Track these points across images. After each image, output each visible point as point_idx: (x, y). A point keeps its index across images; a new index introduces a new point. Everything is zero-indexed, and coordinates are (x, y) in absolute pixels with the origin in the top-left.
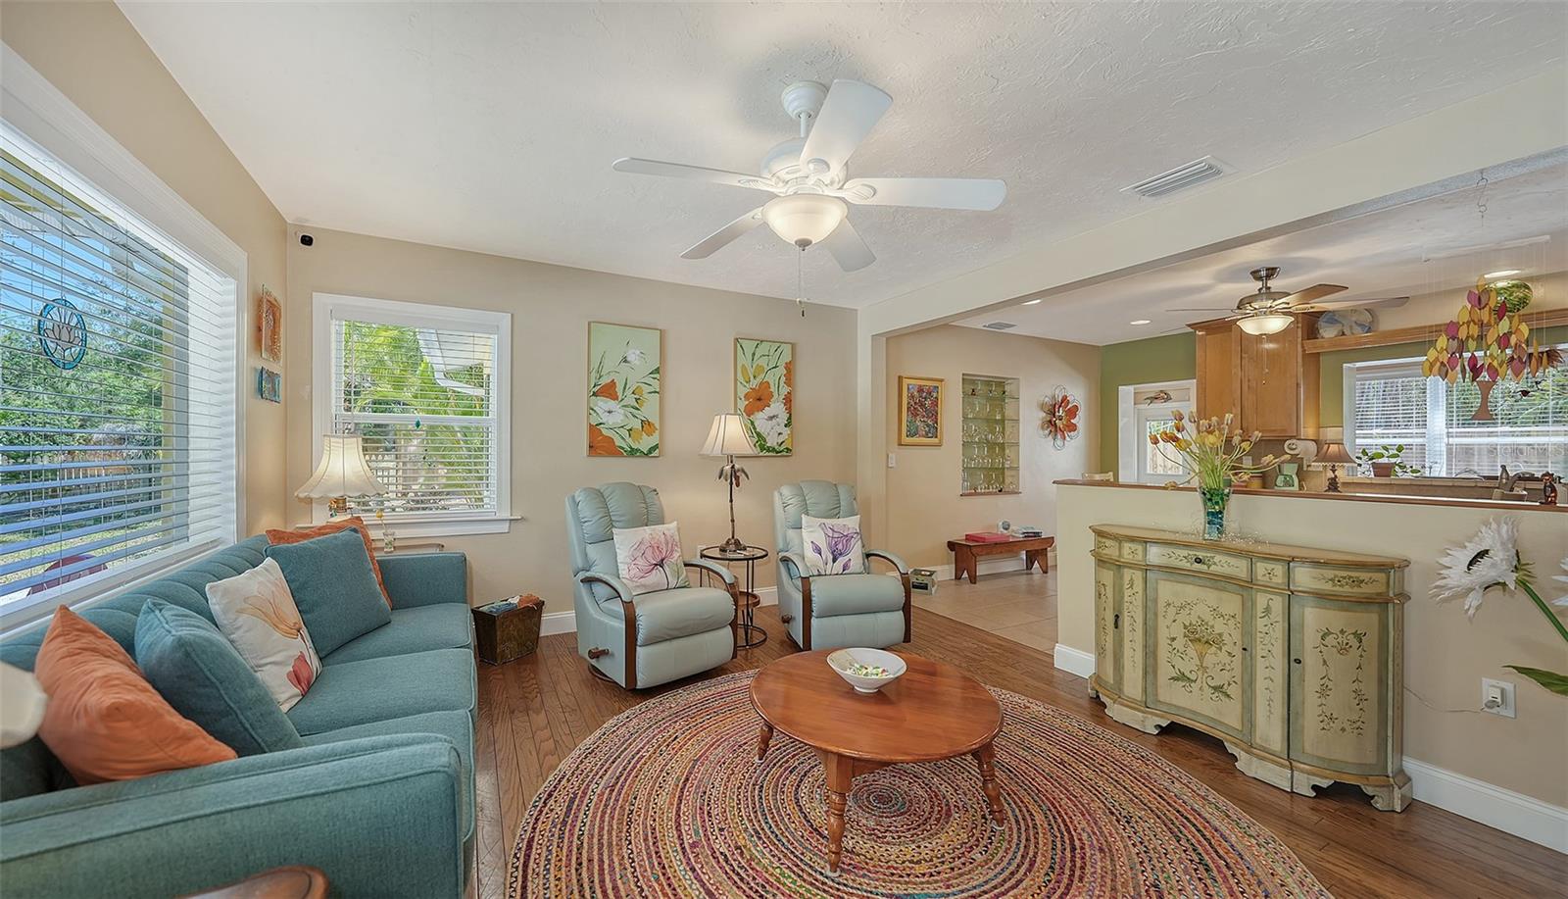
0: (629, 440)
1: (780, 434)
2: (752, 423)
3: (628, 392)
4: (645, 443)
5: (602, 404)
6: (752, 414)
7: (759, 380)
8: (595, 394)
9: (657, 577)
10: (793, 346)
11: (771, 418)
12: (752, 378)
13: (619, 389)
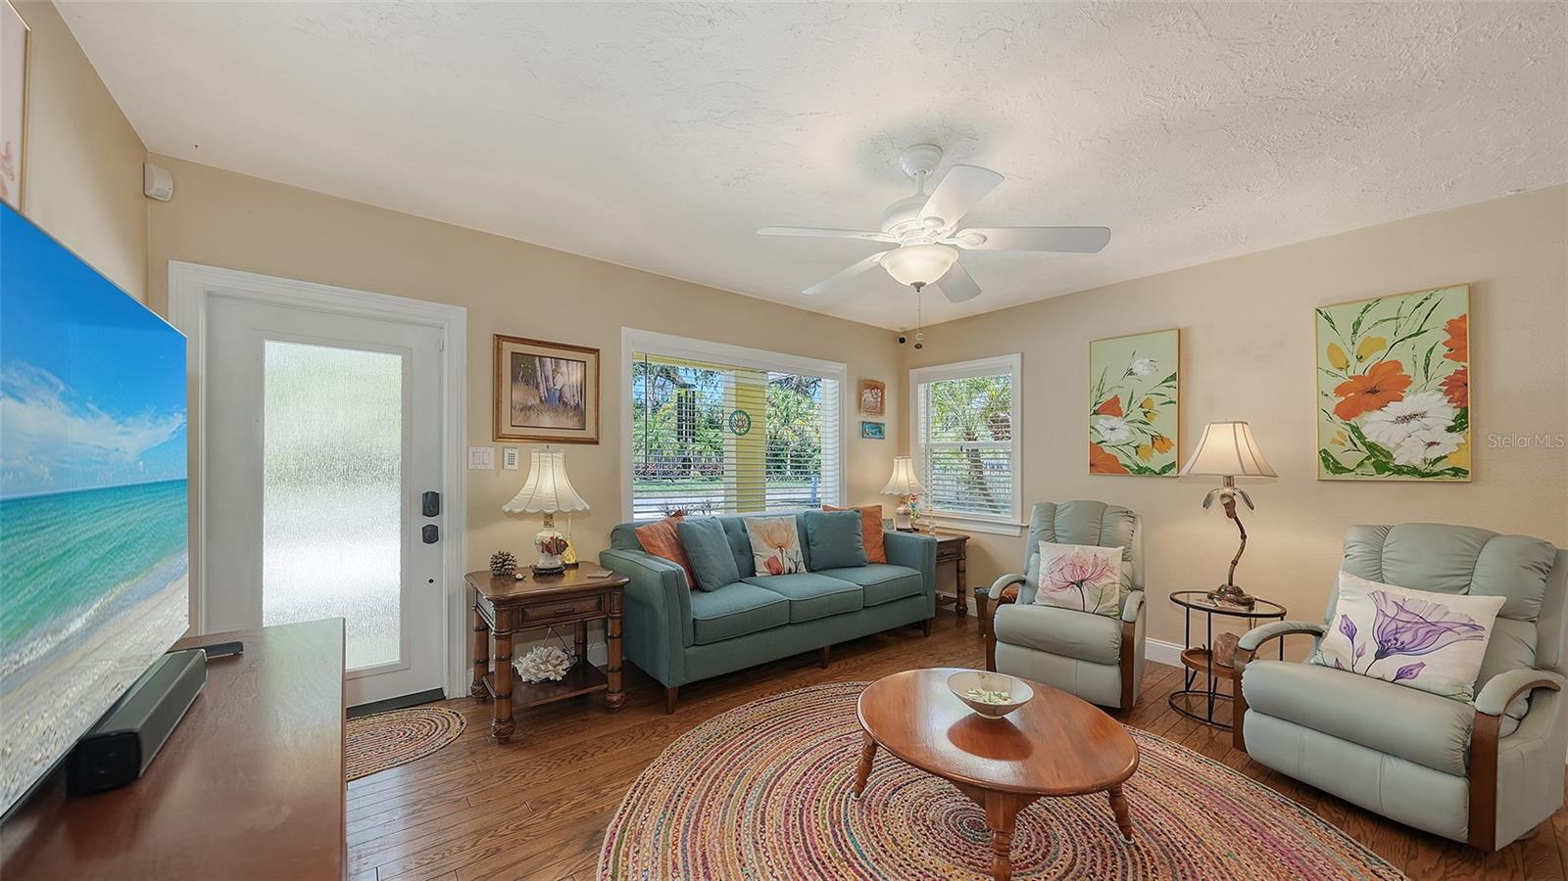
0: (1137, 459)
1: (1431, 444)
2: (1355, 430)
3: (1135, 406)
4: (1157, 461)
5: (1104, 422)
6: (1356, 415)
7: (1371, 361)
8: (1095, 413)
9: (1071, 595)
10: (1473, 291)
11: (1406, 419)
12: (1353, 361)
13: (1123, 405)
